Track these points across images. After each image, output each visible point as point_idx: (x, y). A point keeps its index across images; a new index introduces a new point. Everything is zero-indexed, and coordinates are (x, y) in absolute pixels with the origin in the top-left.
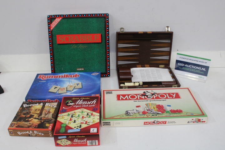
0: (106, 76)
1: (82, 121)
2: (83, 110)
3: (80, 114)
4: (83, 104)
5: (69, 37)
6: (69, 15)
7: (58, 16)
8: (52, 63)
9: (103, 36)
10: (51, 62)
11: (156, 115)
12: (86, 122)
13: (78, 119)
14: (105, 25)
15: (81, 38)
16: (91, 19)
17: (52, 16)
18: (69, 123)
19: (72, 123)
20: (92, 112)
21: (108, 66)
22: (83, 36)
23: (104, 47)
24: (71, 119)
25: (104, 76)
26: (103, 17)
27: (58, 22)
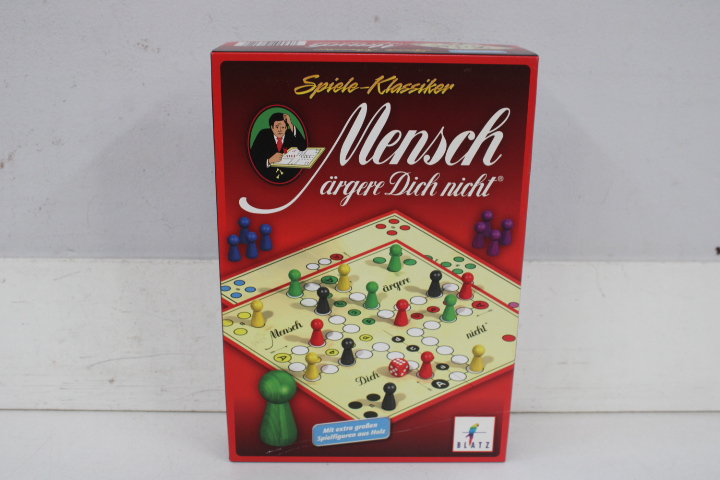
1: (399, 352)
2: (402, 236)
3: (383, 277)
4: (395, 159)
12: (427, 358)
13: (367, 329)
18: (310, 364)
19: (331, 368)
20: (465, 262)
24: (316, 325)
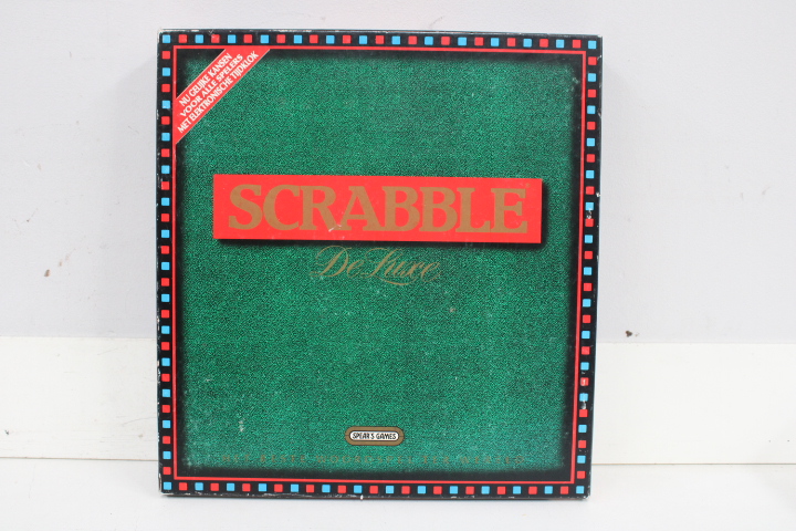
0: (564, 490)
5: (308, 191)
6: (314, 33)
7: (232, 39)
8: (166, 378)
9: (560, 194)
10: (162, 369)
14: (576, 121)
15: (391, 205)
16: (473, 72)
17: (191, 35)
21: (581, 421)
22: (407, 190)
23: (563, 281)
25: (549, 490)
26: (562, 60)
27: (229, 81)
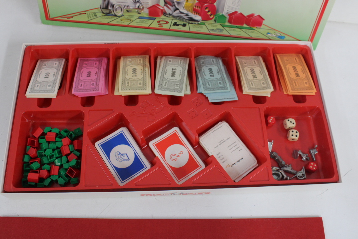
11: (184, 25)
